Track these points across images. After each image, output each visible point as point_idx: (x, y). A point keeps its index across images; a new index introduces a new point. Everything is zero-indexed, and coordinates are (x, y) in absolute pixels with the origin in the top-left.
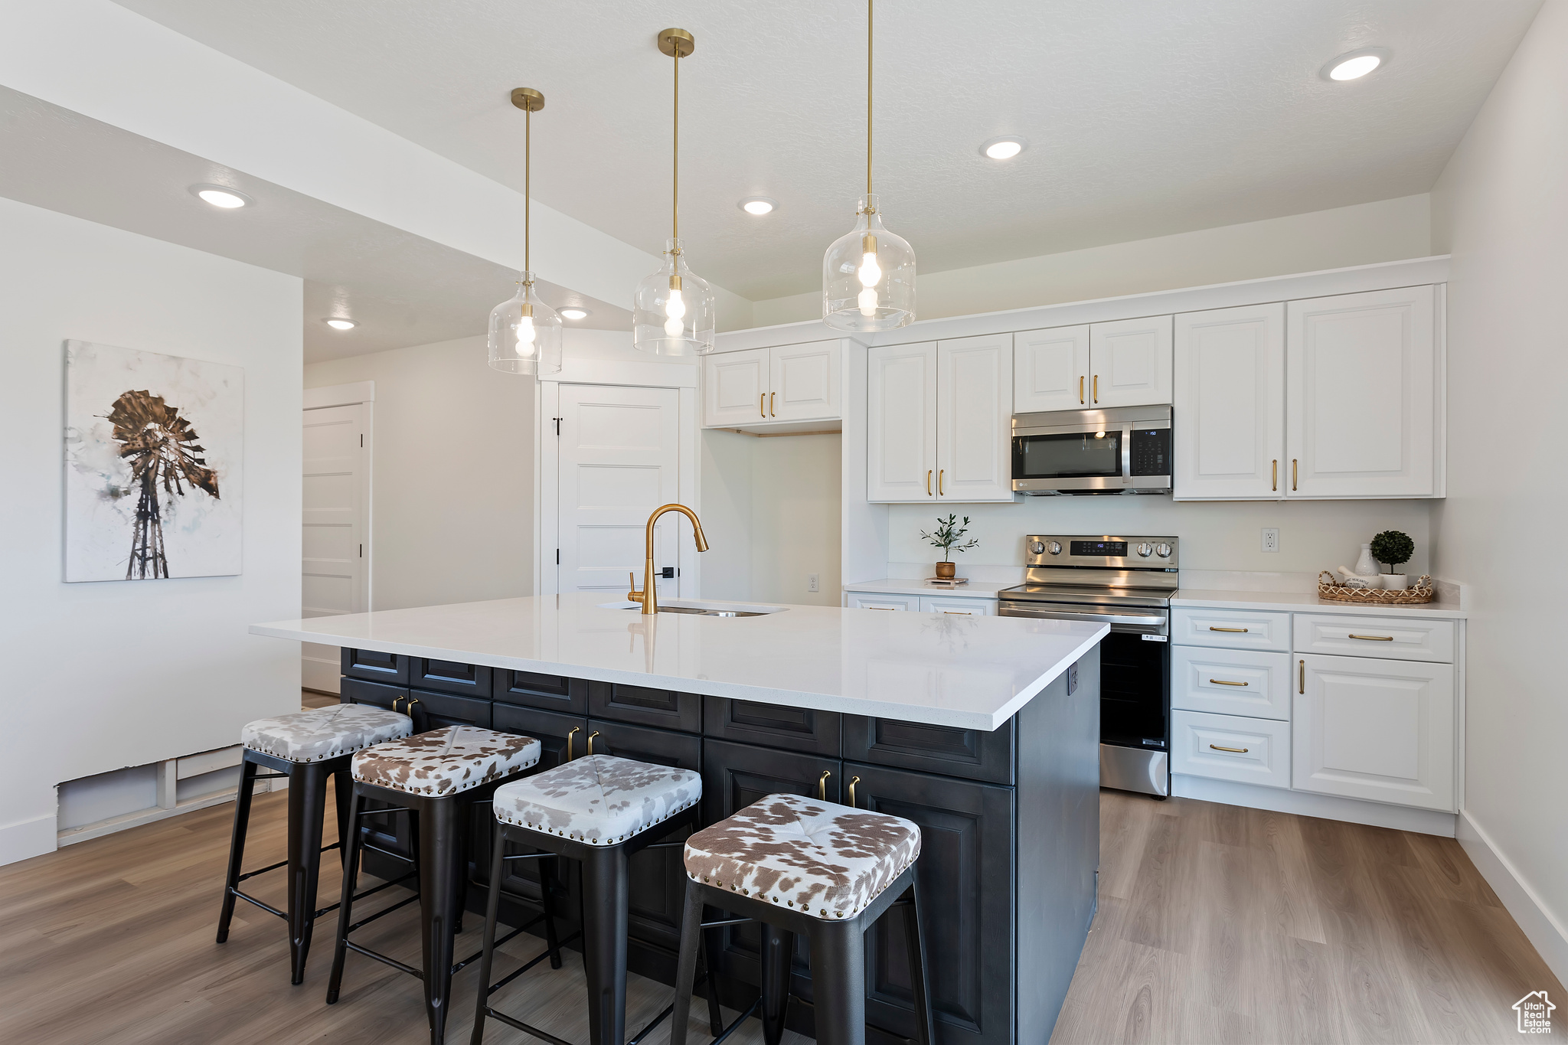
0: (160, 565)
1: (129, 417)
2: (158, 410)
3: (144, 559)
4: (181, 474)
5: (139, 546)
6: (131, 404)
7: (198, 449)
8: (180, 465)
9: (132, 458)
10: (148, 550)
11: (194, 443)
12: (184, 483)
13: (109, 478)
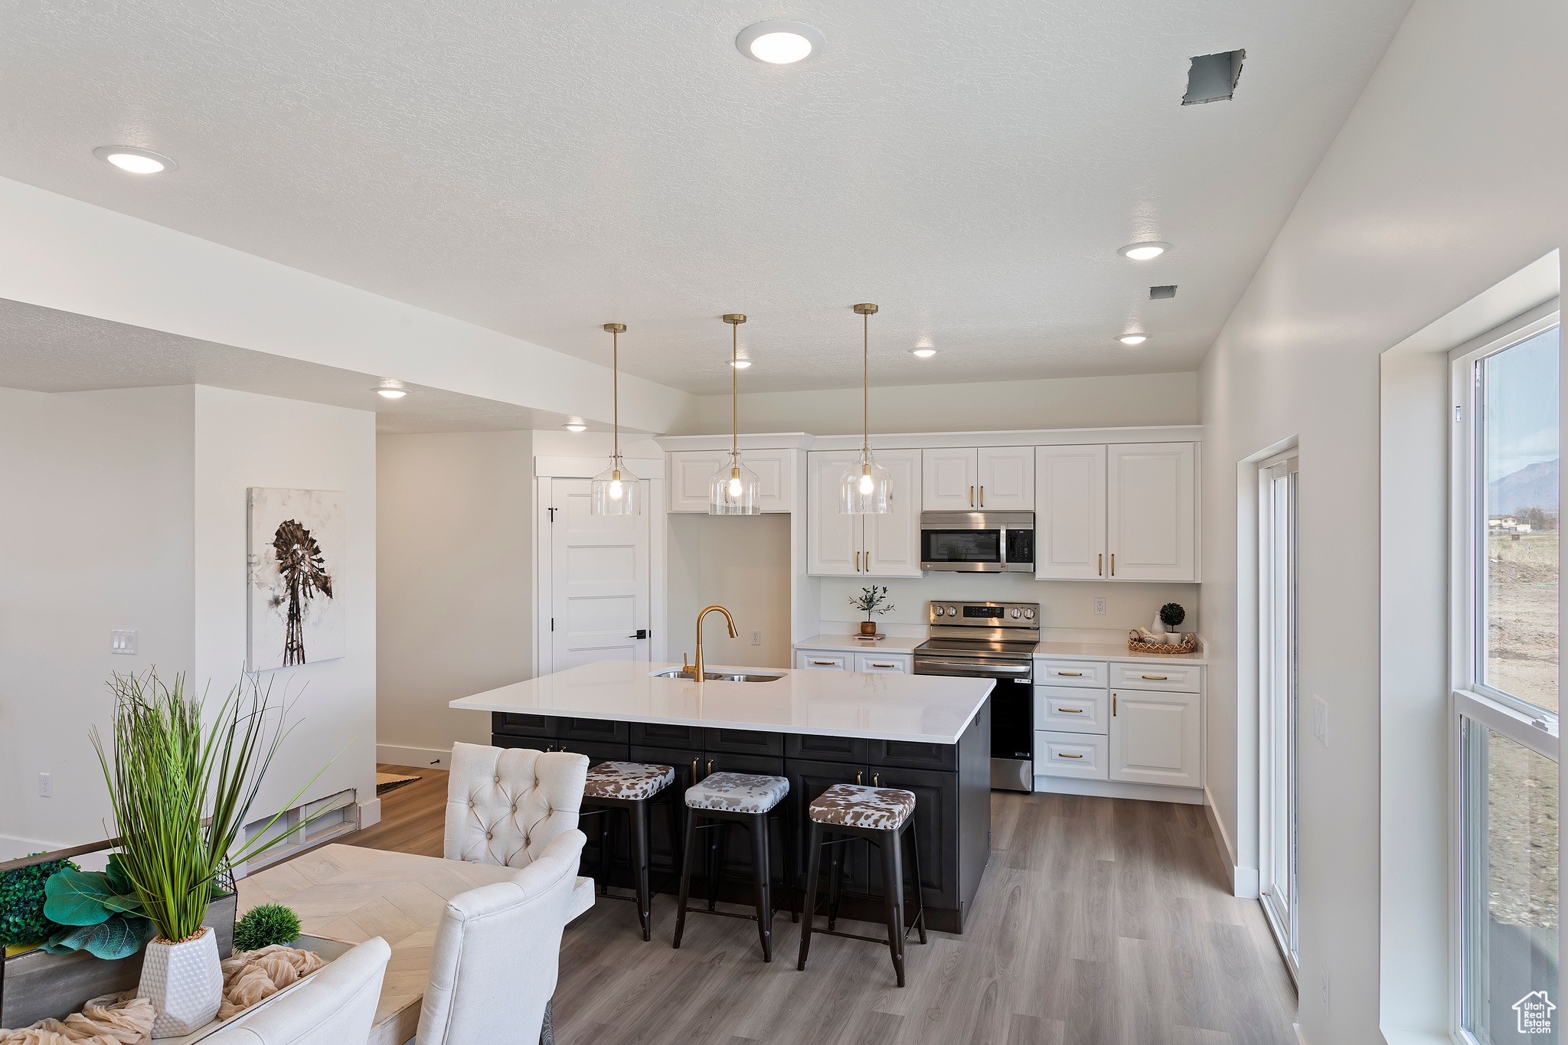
0: (301, 654)
1: (285, 542)
2: (299, 534)
3: (292, 650)
4: (311, 581)
5: (289, 641)
6: (285, 531)
7: (321, 561)
8: (311, 575)
9: (285, 573)
10: (294, 643)
11: (319, 556)
12: (313, 588)
13: (274, 590)
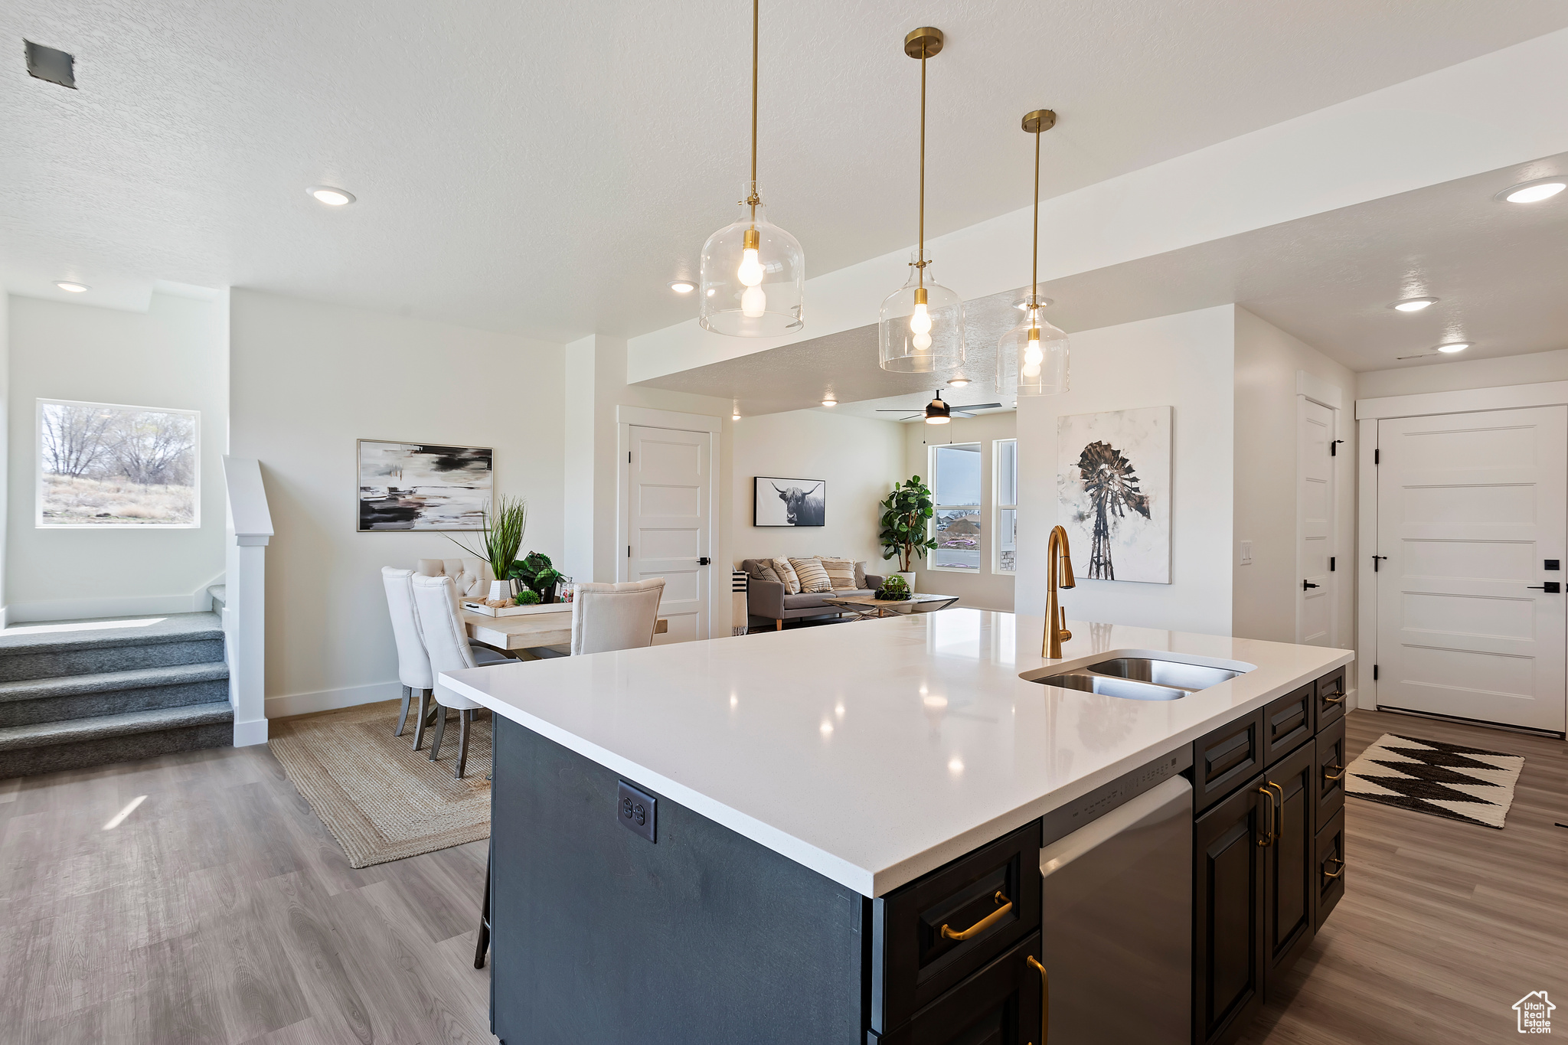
0: (1109, 570)
1: (1090, 462)
2: (1107, 454)
3: (1098, 565)
4: (1122, 500)
5: (1095, 555)
6: (1091, 453)
7: (1135, 480)
8: (1122, 494)
9: (1091, 491)
10: (1101, 558)
11: (1132, 475)
12: (1125, 507)
13: (1078, 506)
